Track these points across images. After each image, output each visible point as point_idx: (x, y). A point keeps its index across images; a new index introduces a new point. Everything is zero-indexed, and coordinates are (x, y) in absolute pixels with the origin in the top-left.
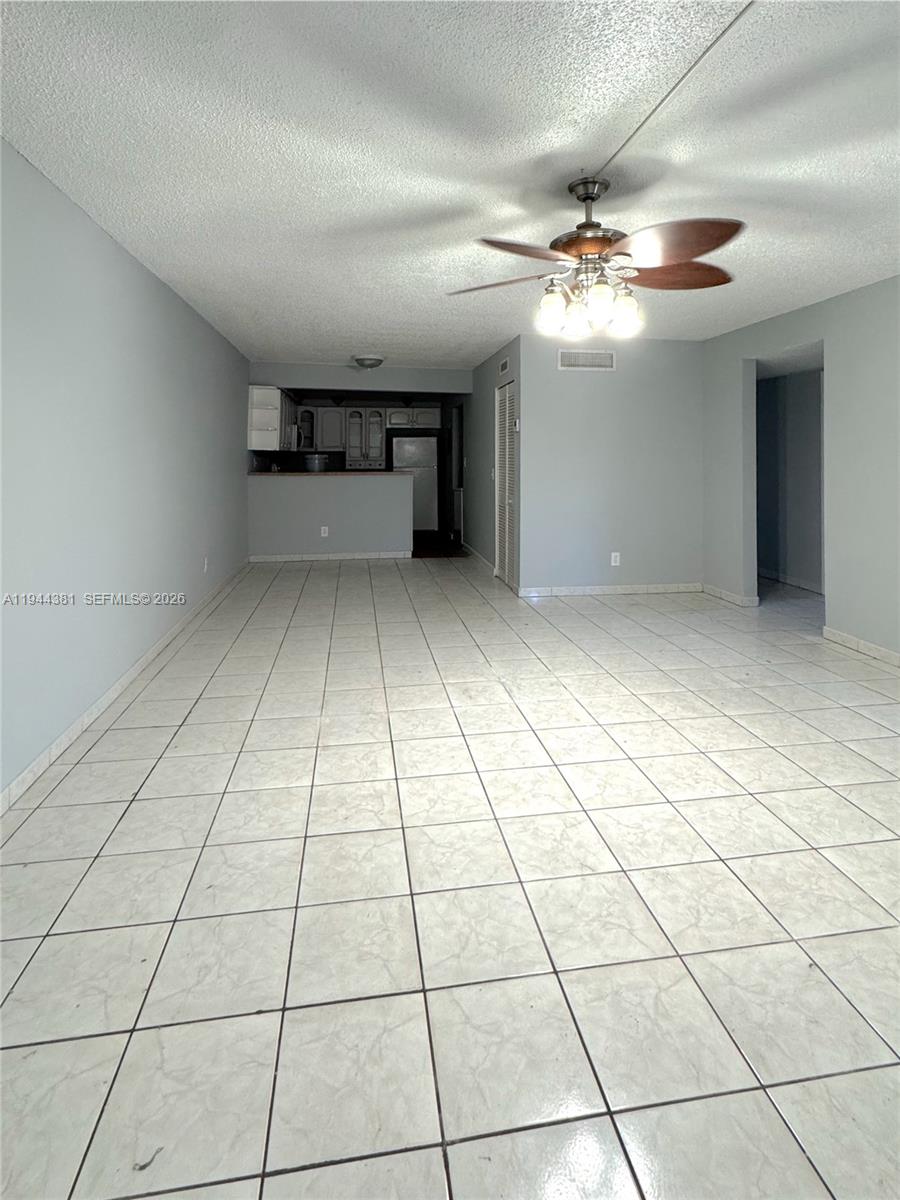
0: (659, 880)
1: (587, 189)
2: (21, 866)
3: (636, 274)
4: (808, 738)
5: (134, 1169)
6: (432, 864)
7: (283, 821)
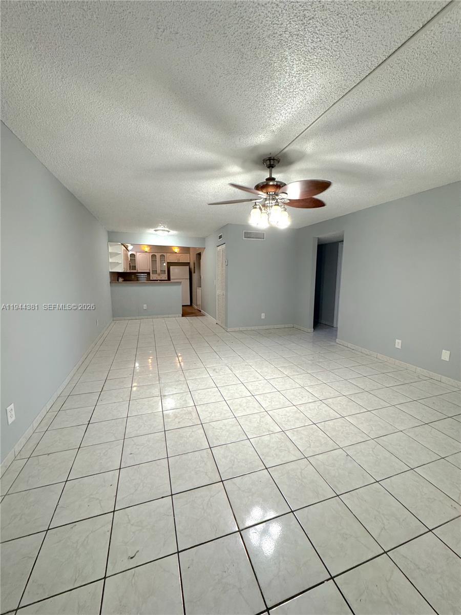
0: (295, 433)
1: (270, 162)
2: (46, 455)
3: (289, 201)
4: (336, 379)
5: (129, 558)
6: (215, 436)
7: (154, 426)
